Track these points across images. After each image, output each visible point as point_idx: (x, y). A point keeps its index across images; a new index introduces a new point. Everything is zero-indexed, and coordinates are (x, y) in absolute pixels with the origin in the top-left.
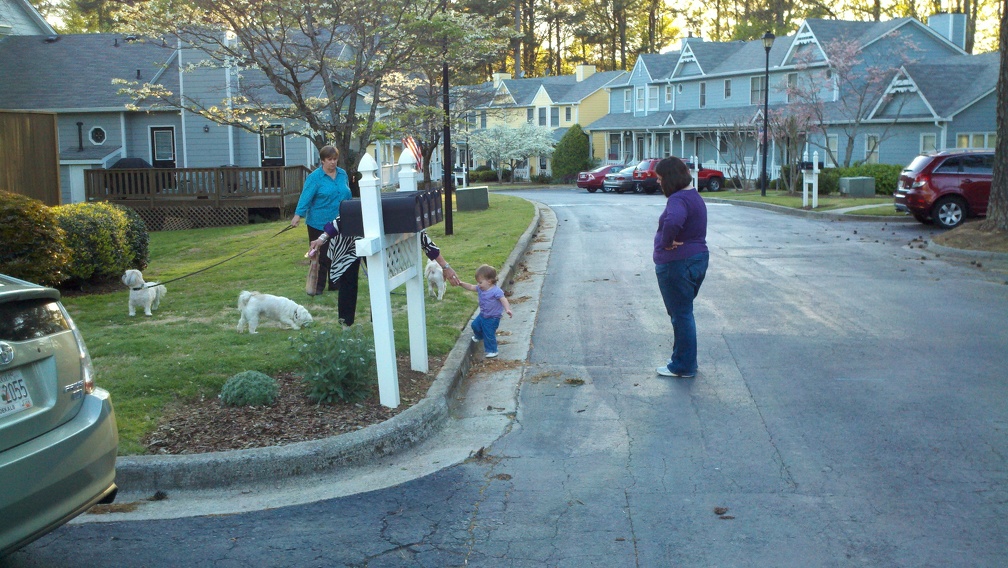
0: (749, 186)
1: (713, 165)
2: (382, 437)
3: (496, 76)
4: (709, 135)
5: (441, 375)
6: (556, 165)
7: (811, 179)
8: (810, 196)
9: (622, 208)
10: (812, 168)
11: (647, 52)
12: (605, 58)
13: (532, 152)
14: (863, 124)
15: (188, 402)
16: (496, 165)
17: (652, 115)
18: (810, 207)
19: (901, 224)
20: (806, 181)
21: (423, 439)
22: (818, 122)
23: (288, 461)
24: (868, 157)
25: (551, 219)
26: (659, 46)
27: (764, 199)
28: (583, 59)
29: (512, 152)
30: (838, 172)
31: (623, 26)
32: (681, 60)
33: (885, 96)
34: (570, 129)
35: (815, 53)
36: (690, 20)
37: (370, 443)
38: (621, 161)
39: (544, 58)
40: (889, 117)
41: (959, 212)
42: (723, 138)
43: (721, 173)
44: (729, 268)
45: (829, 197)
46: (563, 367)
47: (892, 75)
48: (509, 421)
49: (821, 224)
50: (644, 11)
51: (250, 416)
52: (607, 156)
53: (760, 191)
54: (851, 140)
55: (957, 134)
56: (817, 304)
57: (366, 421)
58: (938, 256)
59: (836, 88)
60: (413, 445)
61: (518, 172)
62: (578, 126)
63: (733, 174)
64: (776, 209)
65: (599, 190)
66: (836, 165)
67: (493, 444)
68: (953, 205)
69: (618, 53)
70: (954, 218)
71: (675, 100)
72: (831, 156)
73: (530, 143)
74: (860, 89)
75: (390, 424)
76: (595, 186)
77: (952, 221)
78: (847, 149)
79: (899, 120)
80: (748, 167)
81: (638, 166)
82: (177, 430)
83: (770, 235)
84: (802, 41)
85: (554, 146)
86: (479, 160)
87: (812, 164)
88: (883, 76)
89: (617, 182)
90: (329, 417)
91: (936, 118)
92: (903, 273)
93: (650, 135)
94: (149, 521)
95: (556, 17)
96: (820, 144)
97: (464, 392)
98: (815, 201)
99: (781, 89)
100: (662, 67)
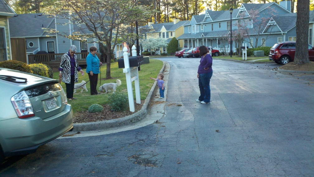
0: (227, 54)
1: (216, 48)
2: (132, 118)
3: (149, 23)
4: (214, 39)
5: (144, 104)
6: (168, 50)
7: (245, 52)
8: (245, 57)
9: (189, 62)
10: (245, 48)
11: (195, 15)
12: (182, 16)
13: (161, 46)
14: (260, 35)
15: (80, 112)
16: (150, 50)
17: (197, 34)
18: (244, 60)
19: (271, 64)
20: (243, 52)
21: (142, 119)
22: (247, 35)
23: (109, 124)
24: (262, 45)
25: (168, 65)
26: (199, 13)
27: (231, 58)
28: (176, 17)
29: (155, 46)
30: (253, 49)
31: (187, 7)
32: (205, 17)
33: (267, 26)
34: (172, 39)
35: (245, 14)
36: (208, 4)
37: (129, 119)
38: (188, 48)
39: (164, 17)
40: (268, 32)
41: (288, 60)
42: (219, 40)
43: (219, 51)
44: (221, 77)
45: (251, 57)
46: (176, 102)
47: (269, 20)
48: (163, 115)
49: (248, 65)
50: (194, 2)
51: (97, 115)
52: (184, 47)
53: (230, 56)
54: (257, 40)
55: (289, 37)
56: (245, 86)
57: (127, 115)
58: (280, 72)
59: (252, 24)
60: (139, 120)
61: (157, 52)
62: (175, 38)
63: (222, 51)
64: (234, 61)
65: (182, 57)
66: (253, 47)
67: (160, 120)
68: (286, 58)
69: (186, 15)
70: (286, 62)
71: (204, 29)
72: (251, 45)
73: (160, 43)
74: (259, 24)
75: (133, 115)
76: (180, 56)
77: (285, 63)
78: (256, 43)
79: (271, 33)
80: (226, 49)
81: (193, 49)
82: (79, 119)
83: (233, 68)
84: (242, 10)
85: (167, 44)
86: (144, 49)
87: (245, 47)
88: (266, 20)
89: (187, 54)
90: (117, 114)
91: (282, 32)
92: (270, 77)
93: (197, 40)
94: (78, 138)
95: (167, 4)
96: (248, 41)
97: (150, 109)
98: (246, 58)
99: (236, 25)
100: (200, 19)
